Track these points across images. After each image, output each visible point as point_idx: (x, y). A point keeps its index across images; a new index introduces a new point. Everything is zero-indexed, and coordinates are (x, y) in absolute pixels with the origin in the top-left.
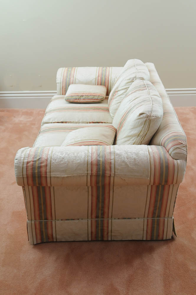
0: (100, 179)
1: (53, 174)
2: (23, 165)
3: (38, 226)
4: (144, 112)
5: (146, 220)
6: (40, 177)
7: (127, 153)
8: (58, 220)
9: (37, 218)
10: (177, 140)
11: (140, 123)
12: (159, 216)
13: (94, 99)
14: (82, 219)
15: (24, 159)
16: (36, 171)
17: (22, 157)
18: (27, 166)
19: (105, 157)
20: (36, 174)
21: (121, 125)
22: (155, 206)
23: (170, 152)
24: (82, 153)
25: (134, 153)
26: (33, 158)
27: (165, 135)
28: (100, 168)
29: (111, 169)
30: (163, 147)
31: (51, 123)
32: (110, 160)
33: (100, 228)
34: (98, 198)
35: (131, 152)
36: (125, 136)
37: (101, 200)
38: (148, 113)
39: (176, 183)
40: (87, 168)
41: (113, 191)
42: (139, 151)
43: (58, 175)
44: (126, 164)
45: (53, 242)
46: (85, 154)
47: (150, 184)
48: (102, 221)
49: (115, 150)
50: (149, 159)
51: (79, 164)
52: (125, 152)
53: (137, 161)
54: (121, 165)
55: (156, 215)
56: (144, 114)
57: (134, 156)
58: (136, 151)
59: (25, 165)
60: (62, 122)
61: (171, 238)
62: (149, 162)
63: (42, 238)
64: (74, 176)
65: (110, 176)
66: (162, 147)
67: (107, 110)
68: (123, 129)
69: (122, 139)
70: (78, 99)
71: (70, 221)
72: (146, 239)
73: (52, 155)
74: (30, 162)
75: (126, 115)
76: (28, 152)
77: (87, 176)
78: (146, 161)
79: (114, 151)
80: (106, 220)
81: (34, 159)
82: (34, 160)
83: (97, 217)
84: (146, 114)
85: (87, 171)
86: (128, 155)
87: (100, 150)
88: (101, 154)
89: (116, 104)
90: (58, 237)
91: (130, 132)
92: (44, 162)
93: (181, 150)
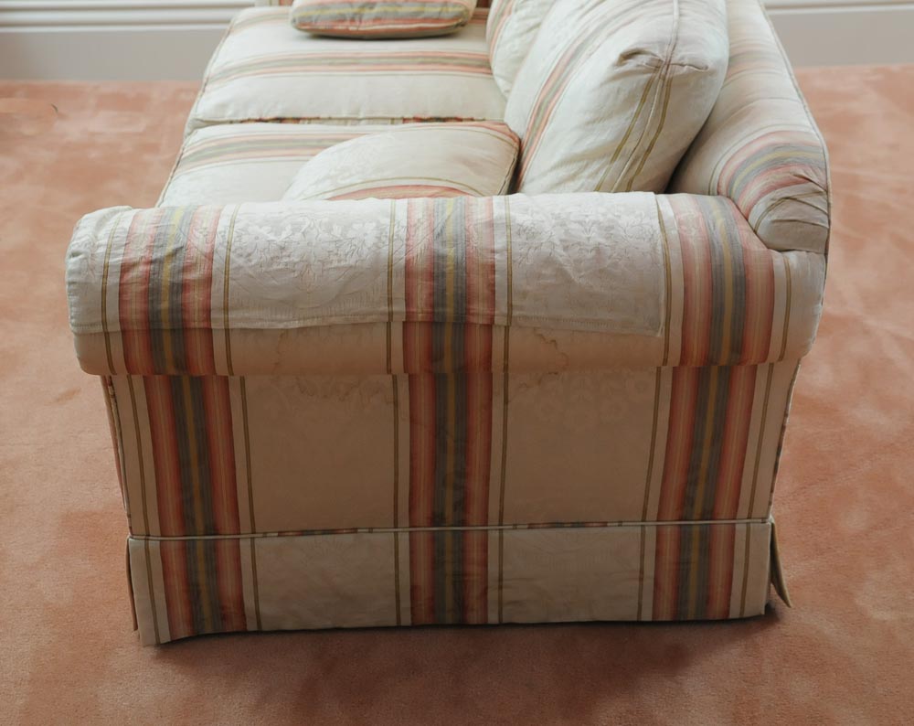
0: (448, 337)
1: (238, 319)
2: (105, 276)
3: (176, 564)
4: (641, 46)
5: (651, 532)
6: (181, 329)
7: (563, 225)
8: (265, 535)
9: (173, 524)
10: (787, 165)
11: (621, 97)
12: (709, 513)
13: (425, 20)
14: (371, 530)
15: (108, 254)
16: (165, 305)
17: (99, 246)
18: (121, 285)
19: (468, 240)
20: (165, 317)
21: (543, 117)
22: (691, 468)
23: (753, 218)
24: (364, 224)
25: (594, 223)
26: (150, 248)
27: (736, 148)
28: (444, 290)
29: (493, 292)
30: (726, 201)
31: (231, 122)
32: (489, 256)
33: (449, 568)
34: (438, 430)
35: (581, 219)
36: (556, 159)
37: (450, 442)
38: (657, 52)
39: (781, 358)
40: (390, 292)
41: (506, 402)
42: (619, 217)
43: (261, 320)
44: (560, 272)
45: (244, 633)
46: (377, 228)
47: (665, 362)
48: (461, 538)
49: (512, 213)
50: (659, 248)
51: (354, 275)
52: (554, 221)
53: (610, 257)
54: (540, 276)
55: (698, 508)
56: (640, 56)
57: (596, 237)
58: (604, 215)
59: (113, 280)
60: (280, 120)
61: (763, 613)
62: (661, 261)
63: (194, 618)
64: (330, 326)
65: (489, 326)
66: (721, 202)
67: (484, 65)
68: (549, 130)
69: (544, 174)
70: (353, 20)
71: (320, 538)
72: (654, 614)
73: (235, 235)
74: (134, 265)
75: (564, 70)
76: (127, 225)
77: (389, 324)
78: (649, 257)
79: (508, 218)
80: (474, 531)
81: (151, 252)
82: (154, 257)
83: (437, 519)
84: (650, 56)
85: (390, 302)
86: (567, 232)
87: (447, 213)
88: (450, 231)
89: (521, 34)
90: (264, 609)
91: (580, 140)
92: (195, 264)
93: (805, 205)
